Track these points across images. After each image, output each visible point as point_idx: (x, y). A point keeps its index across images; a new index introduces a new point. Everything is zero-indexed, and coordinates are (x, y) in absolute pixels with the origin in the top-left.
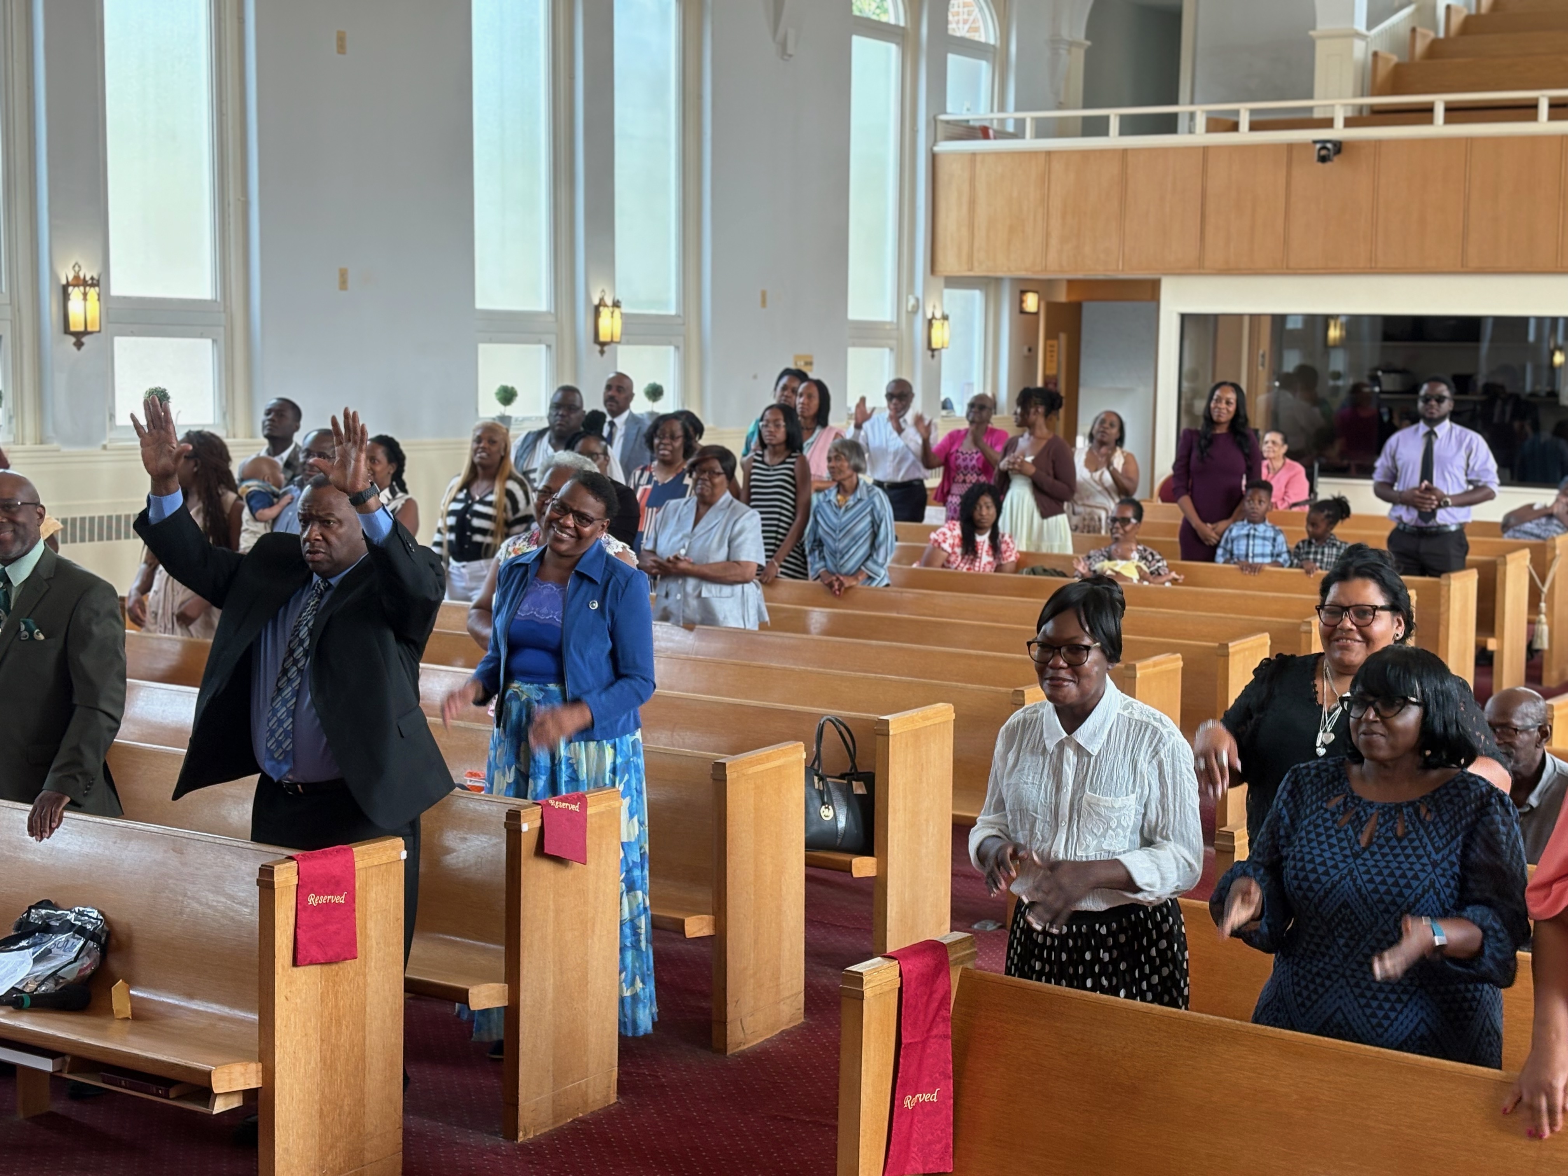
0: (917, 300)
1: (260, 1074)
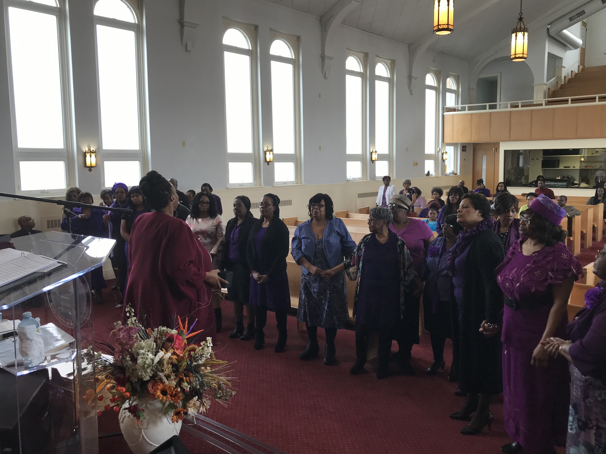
0: (440, 149)
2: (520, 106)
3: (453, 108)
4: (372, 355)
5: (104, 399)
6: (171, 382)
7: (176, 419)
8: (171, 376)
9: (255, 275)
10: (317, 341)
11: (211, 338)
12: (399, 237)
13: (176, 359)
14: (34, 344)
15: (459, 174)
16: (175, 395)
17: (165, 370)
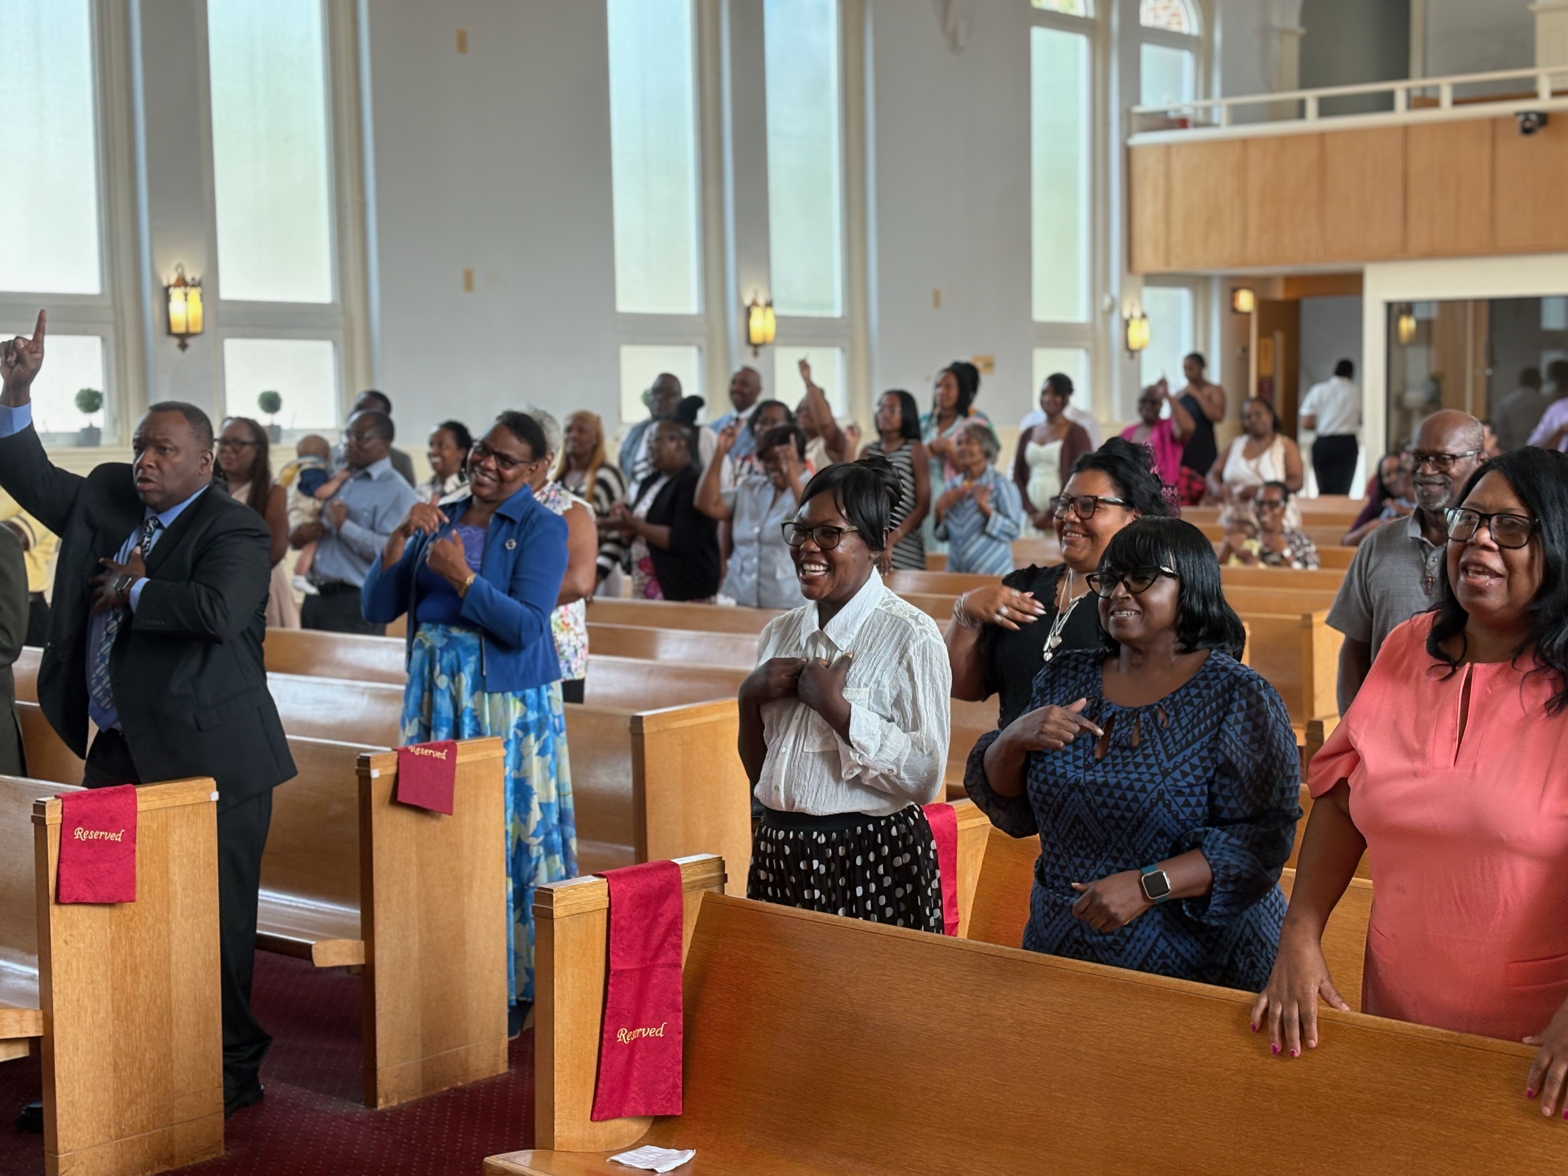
0: (1113, 299)
1: (41, 1023)
3: (1176, 114)
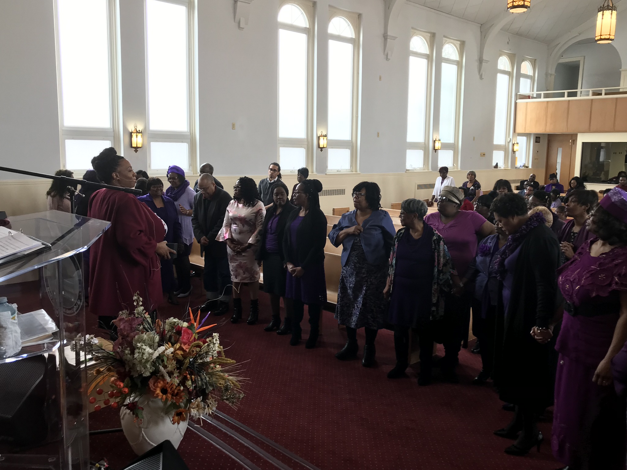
0: (511, 139)
2: (603, 93)
3: (527, 95)
4: (414, 359)
5: (103, 393)
6: (173, 380)
7: (177, 420)
8: (174, 372)
9: (290, 267)
10: (356, 340)
11: (218, 334)
12: (435, 231)
13: (181, 354)
14: (9, 333)
15: (530, 167)
16: (177, 394)
17: (168, 367)
